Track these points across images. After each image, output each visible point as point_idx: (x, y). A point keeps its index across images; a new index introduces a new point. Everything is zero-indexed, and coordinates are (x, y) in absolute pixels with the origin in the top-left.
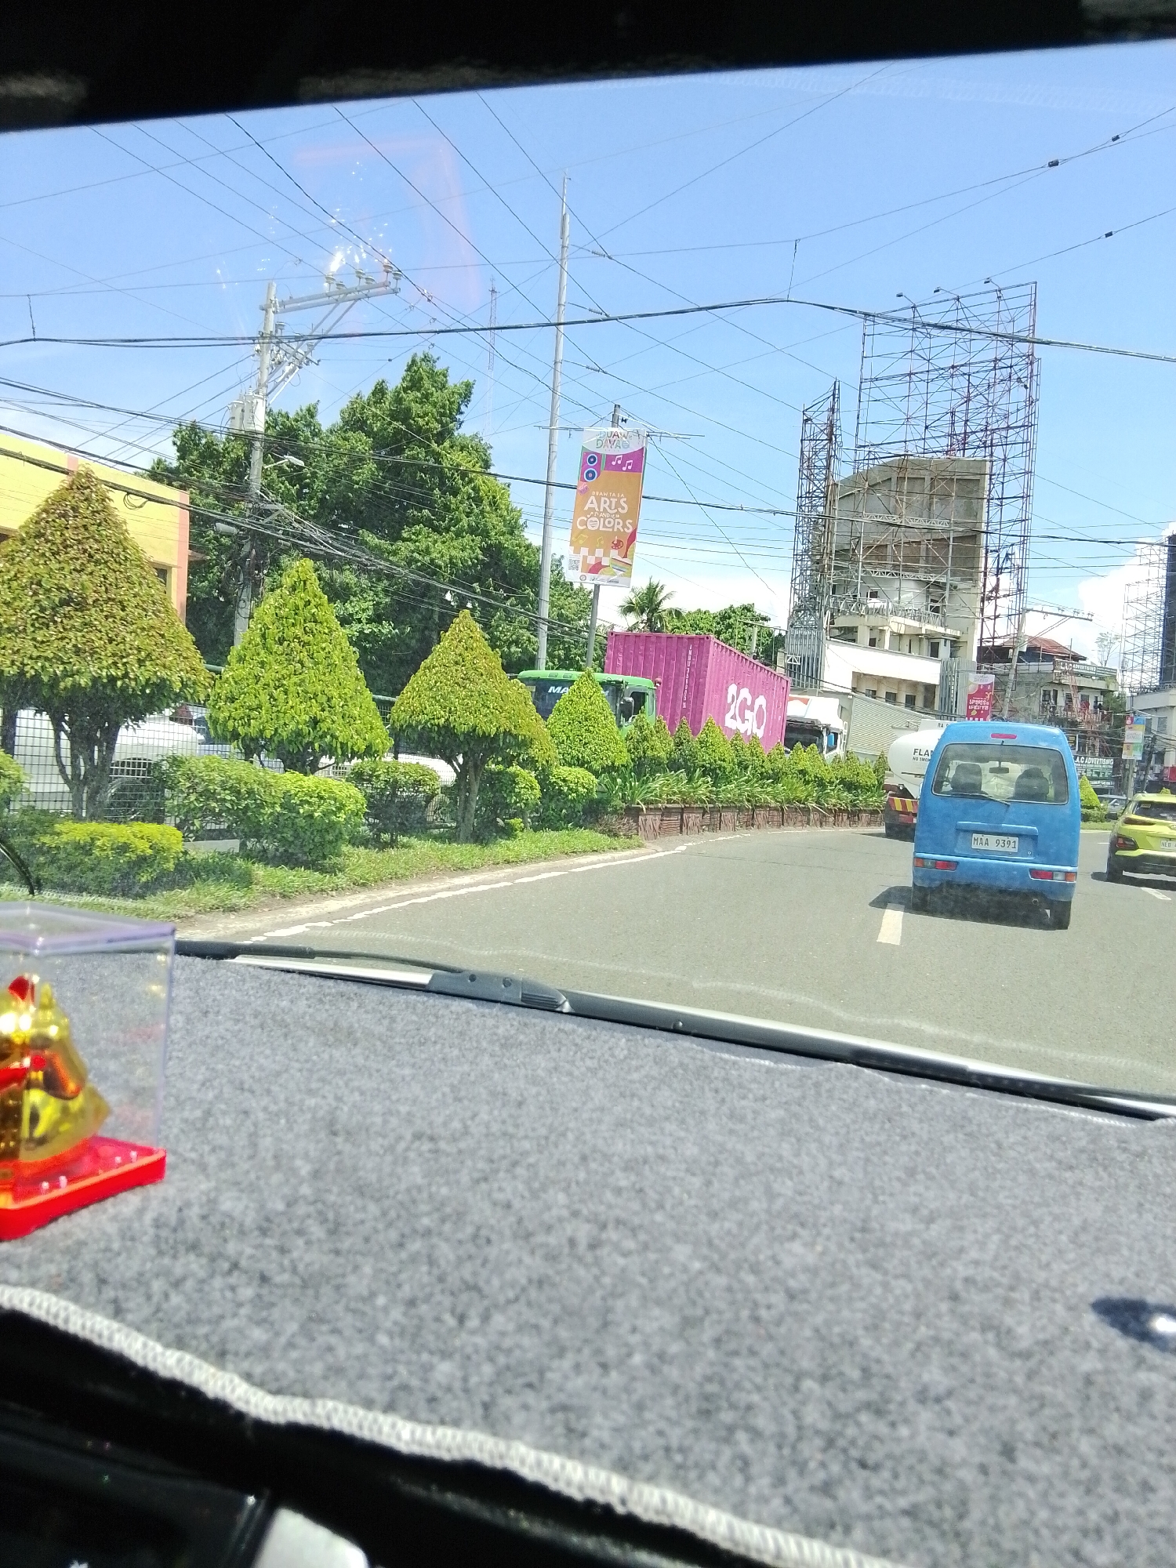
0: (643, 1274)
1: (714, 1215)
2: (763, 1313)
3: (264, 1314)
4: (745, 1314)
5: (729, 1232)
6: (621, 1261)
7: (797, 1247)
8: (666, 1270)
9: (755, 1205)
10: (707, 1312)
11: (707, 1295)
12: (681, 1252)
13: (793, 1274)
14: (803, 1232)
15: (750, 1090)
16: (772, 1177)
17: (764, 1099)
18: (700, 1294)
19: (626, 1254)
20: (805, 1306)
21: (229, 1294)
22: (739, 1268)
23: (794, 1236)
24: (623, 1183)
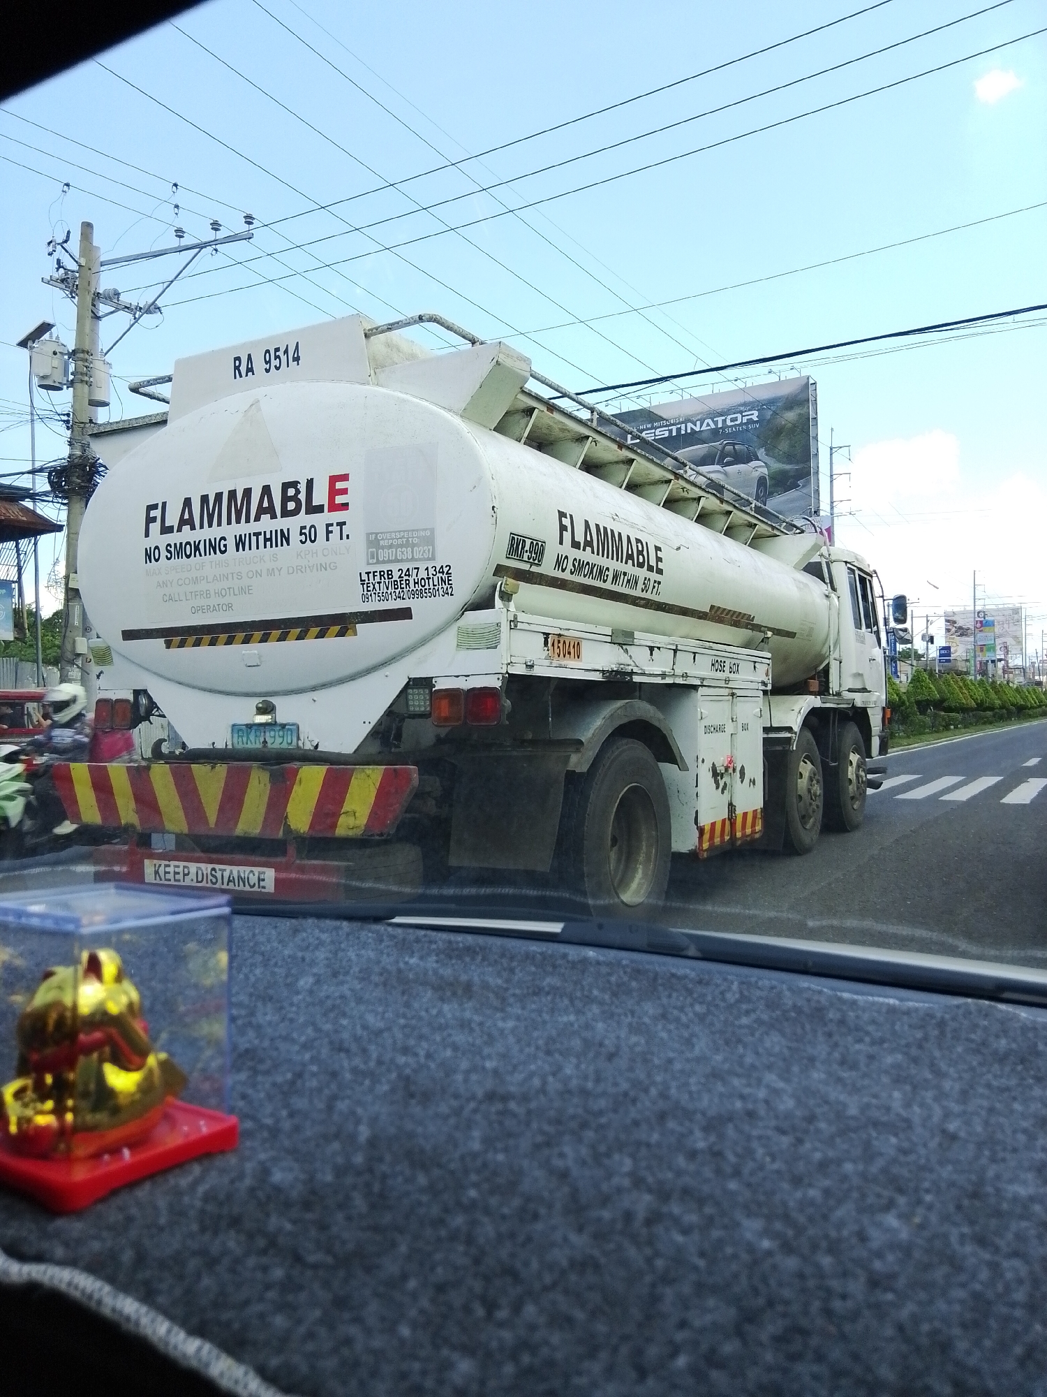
0: (702, 1254)
1: (797, 1181)
2: (837, 1304)
3: (290, 1298)
4: (816, 1305)
5: (812, 1203)
6: (679, 1238)
7: (891, 1220)
8: (729, 1250)
9: (848, 1167)
10: (771, 1304)
11: (773, 1282)
12: (751, 1227)
13: (879, 1255)
14: (902, 1201)
15: (867, 1033)
16: (874, 1134)
17: (882, 1041)
18: (764, 1280)
19: (686, 1231)
20: (890, 1296)
21: (259, 1275)
22: (815, 1247)
23: (890, 1205)
24: (701, 1145)
